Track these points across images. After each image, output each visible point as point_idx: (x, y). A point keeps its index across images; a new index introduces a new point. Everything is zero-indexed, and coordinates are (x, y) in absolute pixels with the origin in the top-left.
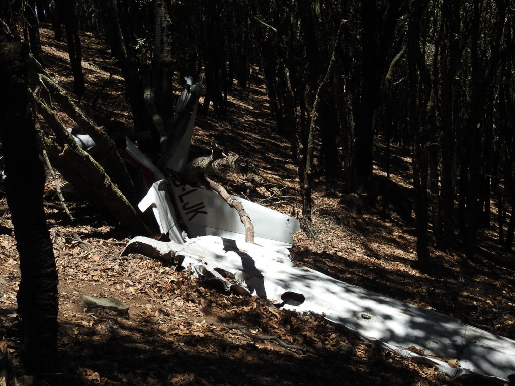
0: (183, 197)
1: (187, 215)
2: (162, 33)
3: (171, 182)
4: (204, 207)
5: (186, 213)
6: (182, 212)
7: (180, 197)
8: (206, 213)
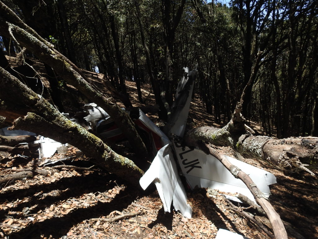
0: (183, 155)
1: (186, 169)
2: (169, 68)
3: (174, 144)
4: (199, 163)
5: (185, 167)
6: (182, 166)
7: (181, 155)
8: (200, 167)
